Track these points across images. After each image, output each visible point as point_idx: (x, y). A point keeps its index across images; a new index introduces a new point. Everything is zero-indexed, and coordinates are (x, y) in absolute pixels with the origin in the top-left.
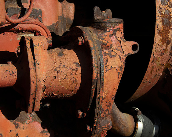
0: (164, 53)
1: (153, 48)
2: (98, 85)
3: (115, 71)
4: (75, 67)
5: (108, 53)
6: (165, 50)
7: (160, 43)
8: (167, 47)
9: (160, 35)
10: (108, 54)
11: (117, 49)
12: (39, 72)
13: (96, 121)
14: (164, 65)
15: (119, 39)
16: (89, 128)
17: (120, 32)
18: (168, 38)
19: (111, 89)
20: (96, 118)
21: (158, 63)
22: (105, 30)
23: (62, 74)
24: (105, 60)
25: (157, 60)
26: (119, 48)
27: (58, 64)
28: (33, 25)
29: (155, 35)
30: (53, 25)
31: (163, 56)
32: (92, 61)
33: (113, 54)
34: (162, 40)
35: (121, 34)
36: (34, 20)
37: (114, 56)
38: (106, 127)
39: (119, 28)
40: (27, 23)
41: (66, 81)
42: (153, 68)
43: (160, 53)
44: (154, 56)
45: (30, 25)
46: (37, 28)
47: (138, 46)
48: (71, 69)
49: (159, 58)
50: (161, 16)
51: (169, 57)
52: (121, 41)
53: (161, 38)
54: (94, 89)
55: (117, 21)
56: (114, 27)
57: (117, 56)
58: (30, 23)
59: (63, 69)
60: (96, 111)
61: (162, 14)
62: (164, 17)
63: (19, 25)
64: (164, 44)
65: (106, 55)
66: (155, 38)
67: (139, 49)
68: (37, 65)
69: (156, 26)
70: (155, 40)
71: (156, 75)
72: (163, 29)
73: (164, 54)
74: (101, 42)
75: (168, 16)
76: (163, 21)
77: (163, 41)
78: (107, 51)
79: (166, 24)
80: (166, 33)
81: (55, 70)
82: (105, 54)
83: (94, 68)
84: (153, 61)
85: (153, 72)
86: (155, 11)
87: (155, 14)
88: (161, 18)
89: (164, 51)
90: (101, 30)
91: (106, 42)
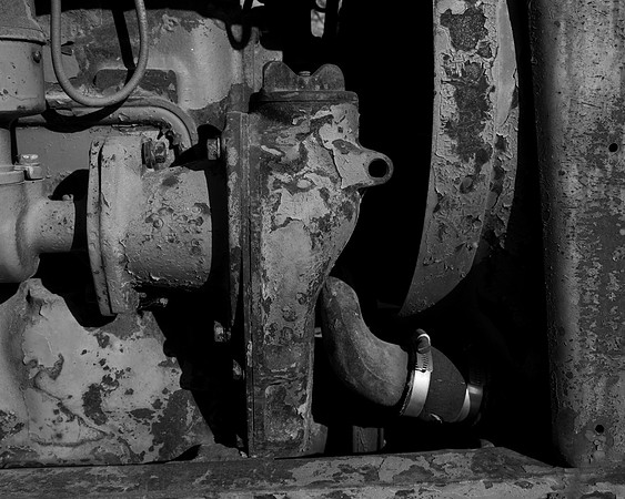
0: (472, 185)
1: (431, 172)
2: (246, 263)
3: (302, 231)
4: (197, 213)
5: (287, 181)
6: (475, 178)
7: (455, 159)
8: (478, 169)
9: (450, 136)
10: (287, 185)
11: (319, 172)
12: (106, 222)
13: (249, 353)
14: (477, 219)
15: (329, 146)
16: (237, 371)
17: (335, 128)
18: (479, 142)
19: (291, 277)
20: (250, 347)
21: (456, 215)
22: (287, 121)
23: (165, 229)
24: (274, 201)
25: (451, 206)
26: (326, 168)
27: (157, 205)
28: (154, 109)
29: (434, 136)
30: (210, 106)
31: (471, 194)
32: (226, 202)
33: (302, 184)
34: (459, 148)
35: (336, 131)
36: (158, 97)
37: (303, 190)
38: (284, 373)
39: (331, 117)
40: (140, 106)
41: (175, 248)
42: (443, 226)
43: (458, 187)
44: (439, 195)
45: (145, 109)
46: (164, 115)
47: (390, 163)
48: (186, 218)
49: (457, 201)
50: (452, 82)
51: (490, 197)
52: (334, 149)
53: (455, 143)
54: (237, 274)
55: (322, 98)
56: (313, 113)
57: (315, 192)
58: (147, 106)
59: (167, 219)
60: (246, 328)
61: (456, 76)
62: (461, 84)
63: (120, 110)
64: (467, 161)
65: (279, 187)
66: (433, 142)
67: (391, 172)
68: (104, 207)
69: (435, 108)
70: (433, 150)
71: (459, 248)
72: (461, 119)
73: (471, 188)
74: (264, 153)
75: (476, 80)
76: (458, 95)
77: (463, 151)
78: (285, 178)
79: (471, 105)
80: (472, 128)
81: (149, 219)
82: (278, 184)
83: (232, 219)
84: (437, 209)
85: (445, 237)
86: (433, 67)
87: (432, 75)
88: (451, 89)
89: (471, 180)
90: (278, 121)
91: (279, 153)
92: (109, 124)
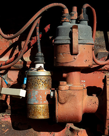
92: (101, 71)
